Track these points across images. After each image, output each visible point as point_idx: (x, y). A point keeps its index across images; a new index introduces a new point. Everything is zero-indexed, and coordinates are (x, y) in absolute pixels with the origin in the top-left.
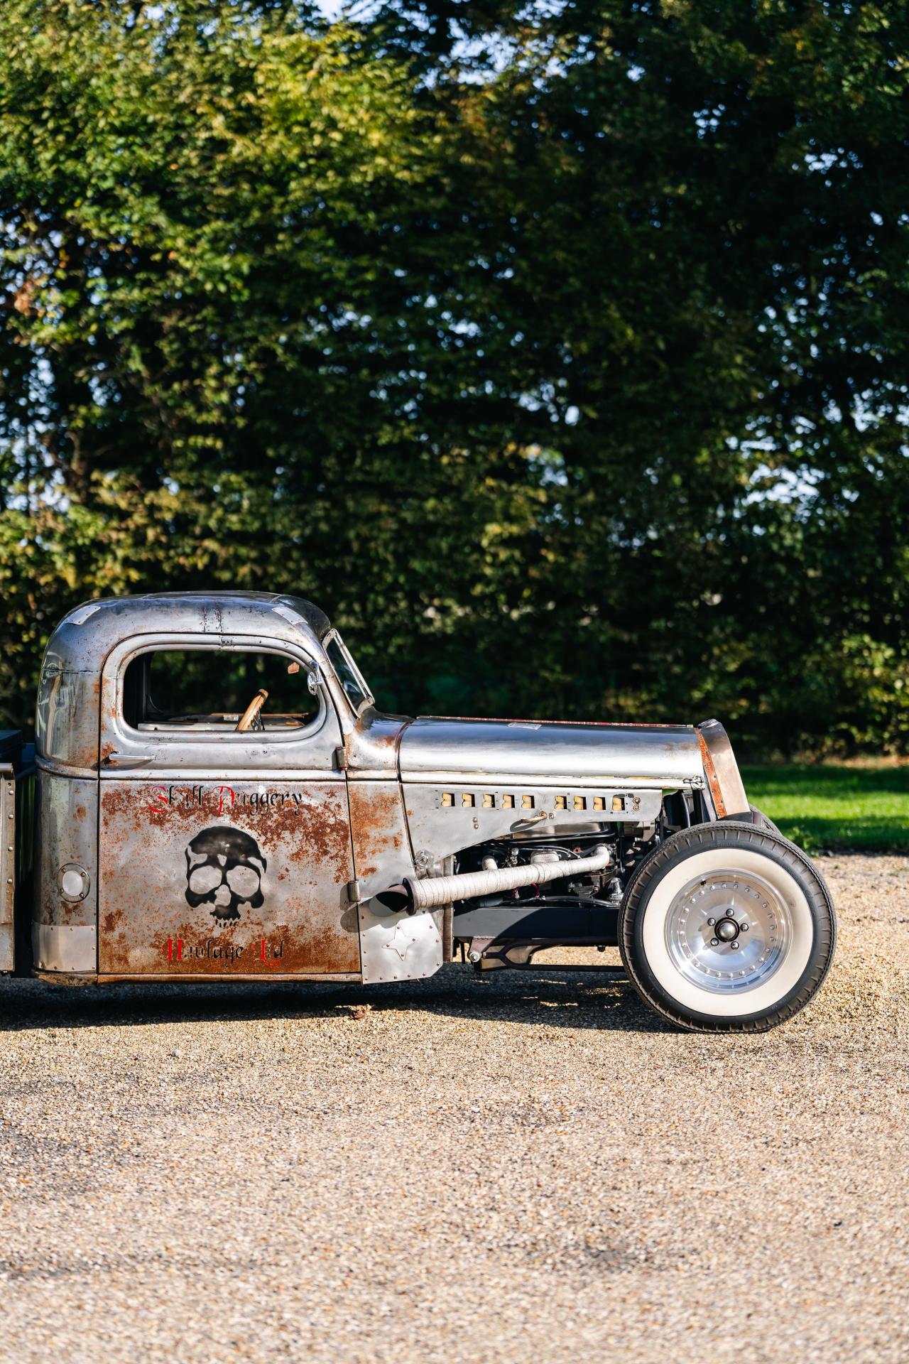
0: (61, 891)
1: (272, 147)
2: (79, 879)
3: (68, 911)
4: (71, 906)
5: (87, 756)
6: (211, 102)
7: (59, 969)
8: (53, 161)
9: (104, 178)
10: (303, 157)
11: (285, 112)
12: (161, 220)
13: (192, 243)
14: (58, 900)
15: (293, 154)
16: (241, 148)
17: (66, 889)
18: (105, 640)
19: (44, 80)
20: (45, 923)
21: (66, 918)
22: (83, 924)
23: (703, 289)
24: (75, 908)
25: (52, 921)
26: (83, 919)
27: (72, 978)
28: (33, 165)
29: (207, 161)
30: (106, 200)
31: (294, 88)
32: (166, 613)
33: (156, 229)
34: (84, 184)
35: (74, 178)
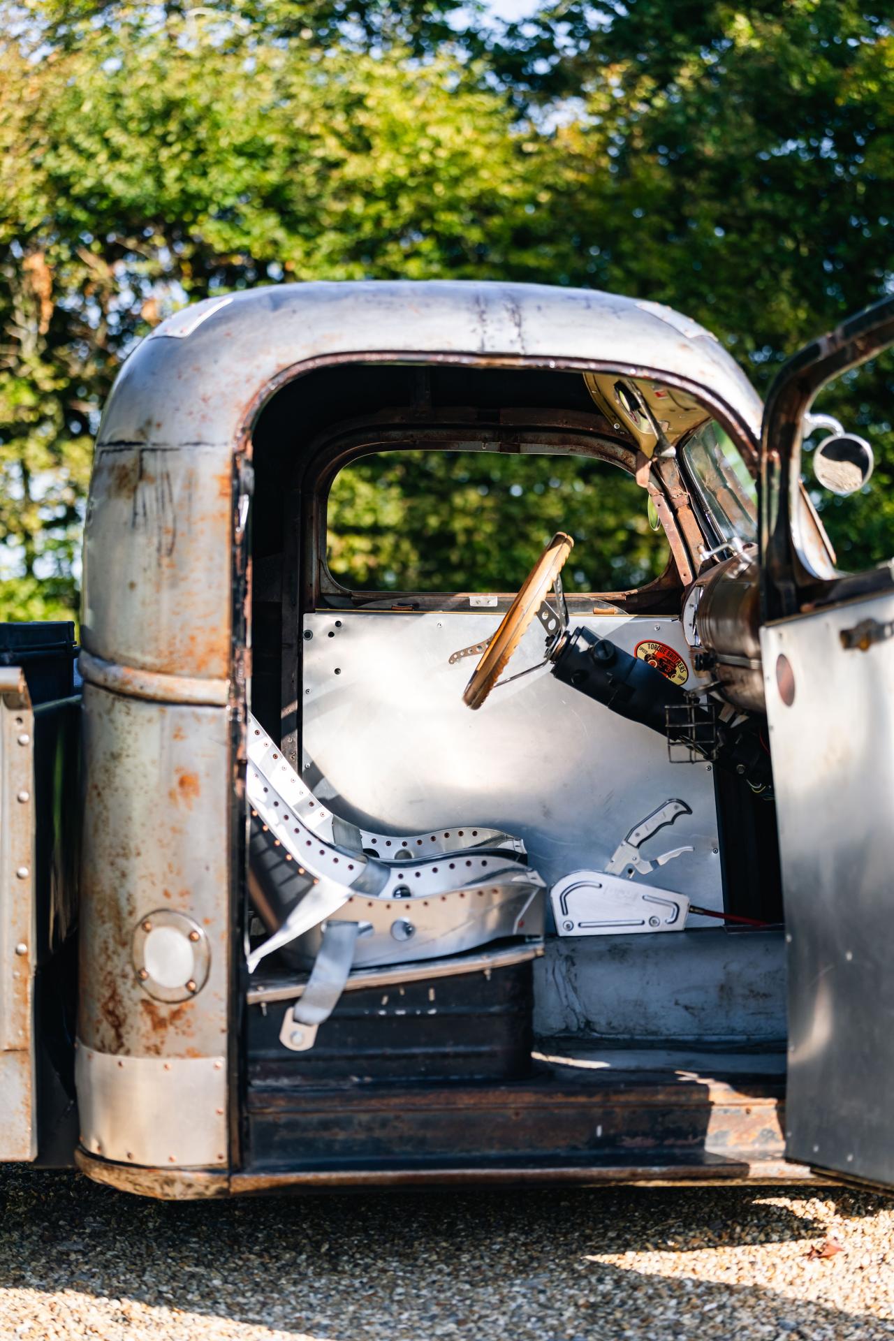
0: (139, 978)
1: (384, 164)
2: (184, 946)
3: (159, 1024)
4: (164, 1011)
5: (200, 650)
6: (325, 125)
7: (137, 1160)
8: (179, 179)
9: (225, 194)
10: (412, 174)
11: (394, 135)
12: (280, 234)
13: (308, 254)
14: (131, 996)
15: (402, 172)
16: (355, 167)
17: (152, 969)
18: (242, 369)
19: (171, 107)
20: (102, 1049)
21: (155, 1040)
22: (193, 1054)
23: (789, 294)
24: (176, 1015)
25: (118, 1045)
26: (193, 1042)
27: (170, 1182)
28: (160, 185)
29: (322, 177)
30: (228, 216)
31: (404, 112)
32: (390, 307)
33: (275, 243)
34: (208, 200)
35: (198, 196)
